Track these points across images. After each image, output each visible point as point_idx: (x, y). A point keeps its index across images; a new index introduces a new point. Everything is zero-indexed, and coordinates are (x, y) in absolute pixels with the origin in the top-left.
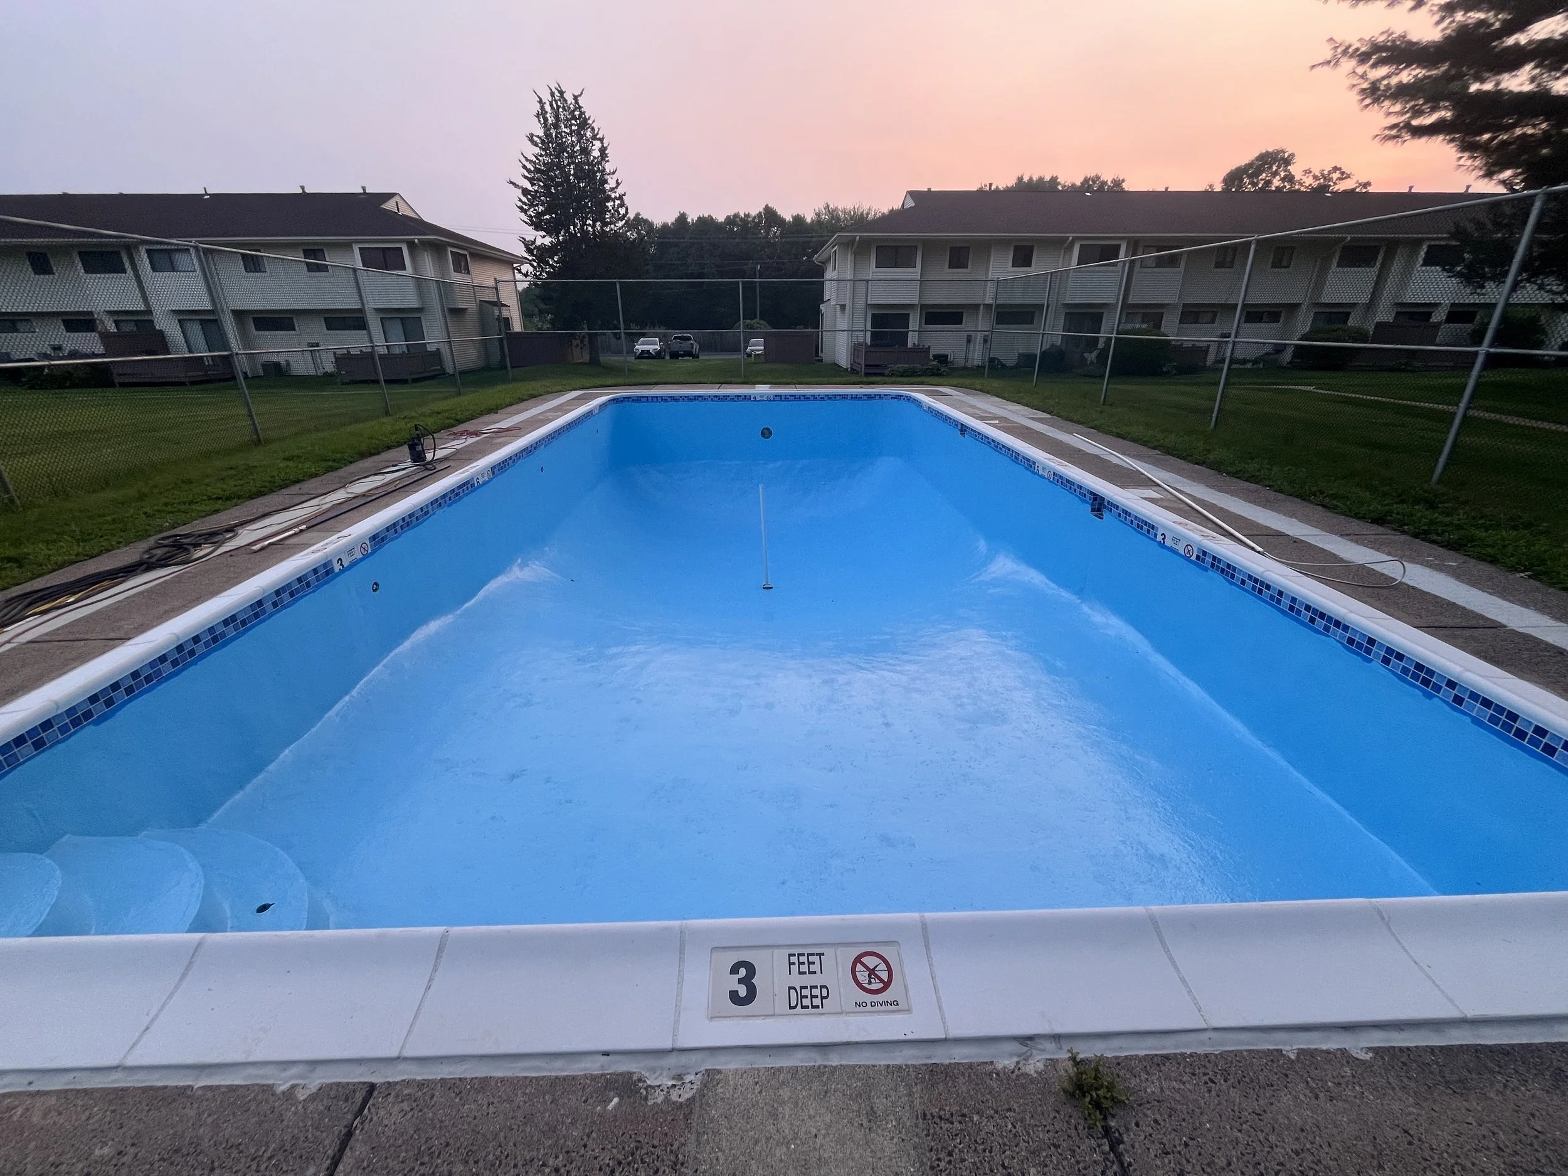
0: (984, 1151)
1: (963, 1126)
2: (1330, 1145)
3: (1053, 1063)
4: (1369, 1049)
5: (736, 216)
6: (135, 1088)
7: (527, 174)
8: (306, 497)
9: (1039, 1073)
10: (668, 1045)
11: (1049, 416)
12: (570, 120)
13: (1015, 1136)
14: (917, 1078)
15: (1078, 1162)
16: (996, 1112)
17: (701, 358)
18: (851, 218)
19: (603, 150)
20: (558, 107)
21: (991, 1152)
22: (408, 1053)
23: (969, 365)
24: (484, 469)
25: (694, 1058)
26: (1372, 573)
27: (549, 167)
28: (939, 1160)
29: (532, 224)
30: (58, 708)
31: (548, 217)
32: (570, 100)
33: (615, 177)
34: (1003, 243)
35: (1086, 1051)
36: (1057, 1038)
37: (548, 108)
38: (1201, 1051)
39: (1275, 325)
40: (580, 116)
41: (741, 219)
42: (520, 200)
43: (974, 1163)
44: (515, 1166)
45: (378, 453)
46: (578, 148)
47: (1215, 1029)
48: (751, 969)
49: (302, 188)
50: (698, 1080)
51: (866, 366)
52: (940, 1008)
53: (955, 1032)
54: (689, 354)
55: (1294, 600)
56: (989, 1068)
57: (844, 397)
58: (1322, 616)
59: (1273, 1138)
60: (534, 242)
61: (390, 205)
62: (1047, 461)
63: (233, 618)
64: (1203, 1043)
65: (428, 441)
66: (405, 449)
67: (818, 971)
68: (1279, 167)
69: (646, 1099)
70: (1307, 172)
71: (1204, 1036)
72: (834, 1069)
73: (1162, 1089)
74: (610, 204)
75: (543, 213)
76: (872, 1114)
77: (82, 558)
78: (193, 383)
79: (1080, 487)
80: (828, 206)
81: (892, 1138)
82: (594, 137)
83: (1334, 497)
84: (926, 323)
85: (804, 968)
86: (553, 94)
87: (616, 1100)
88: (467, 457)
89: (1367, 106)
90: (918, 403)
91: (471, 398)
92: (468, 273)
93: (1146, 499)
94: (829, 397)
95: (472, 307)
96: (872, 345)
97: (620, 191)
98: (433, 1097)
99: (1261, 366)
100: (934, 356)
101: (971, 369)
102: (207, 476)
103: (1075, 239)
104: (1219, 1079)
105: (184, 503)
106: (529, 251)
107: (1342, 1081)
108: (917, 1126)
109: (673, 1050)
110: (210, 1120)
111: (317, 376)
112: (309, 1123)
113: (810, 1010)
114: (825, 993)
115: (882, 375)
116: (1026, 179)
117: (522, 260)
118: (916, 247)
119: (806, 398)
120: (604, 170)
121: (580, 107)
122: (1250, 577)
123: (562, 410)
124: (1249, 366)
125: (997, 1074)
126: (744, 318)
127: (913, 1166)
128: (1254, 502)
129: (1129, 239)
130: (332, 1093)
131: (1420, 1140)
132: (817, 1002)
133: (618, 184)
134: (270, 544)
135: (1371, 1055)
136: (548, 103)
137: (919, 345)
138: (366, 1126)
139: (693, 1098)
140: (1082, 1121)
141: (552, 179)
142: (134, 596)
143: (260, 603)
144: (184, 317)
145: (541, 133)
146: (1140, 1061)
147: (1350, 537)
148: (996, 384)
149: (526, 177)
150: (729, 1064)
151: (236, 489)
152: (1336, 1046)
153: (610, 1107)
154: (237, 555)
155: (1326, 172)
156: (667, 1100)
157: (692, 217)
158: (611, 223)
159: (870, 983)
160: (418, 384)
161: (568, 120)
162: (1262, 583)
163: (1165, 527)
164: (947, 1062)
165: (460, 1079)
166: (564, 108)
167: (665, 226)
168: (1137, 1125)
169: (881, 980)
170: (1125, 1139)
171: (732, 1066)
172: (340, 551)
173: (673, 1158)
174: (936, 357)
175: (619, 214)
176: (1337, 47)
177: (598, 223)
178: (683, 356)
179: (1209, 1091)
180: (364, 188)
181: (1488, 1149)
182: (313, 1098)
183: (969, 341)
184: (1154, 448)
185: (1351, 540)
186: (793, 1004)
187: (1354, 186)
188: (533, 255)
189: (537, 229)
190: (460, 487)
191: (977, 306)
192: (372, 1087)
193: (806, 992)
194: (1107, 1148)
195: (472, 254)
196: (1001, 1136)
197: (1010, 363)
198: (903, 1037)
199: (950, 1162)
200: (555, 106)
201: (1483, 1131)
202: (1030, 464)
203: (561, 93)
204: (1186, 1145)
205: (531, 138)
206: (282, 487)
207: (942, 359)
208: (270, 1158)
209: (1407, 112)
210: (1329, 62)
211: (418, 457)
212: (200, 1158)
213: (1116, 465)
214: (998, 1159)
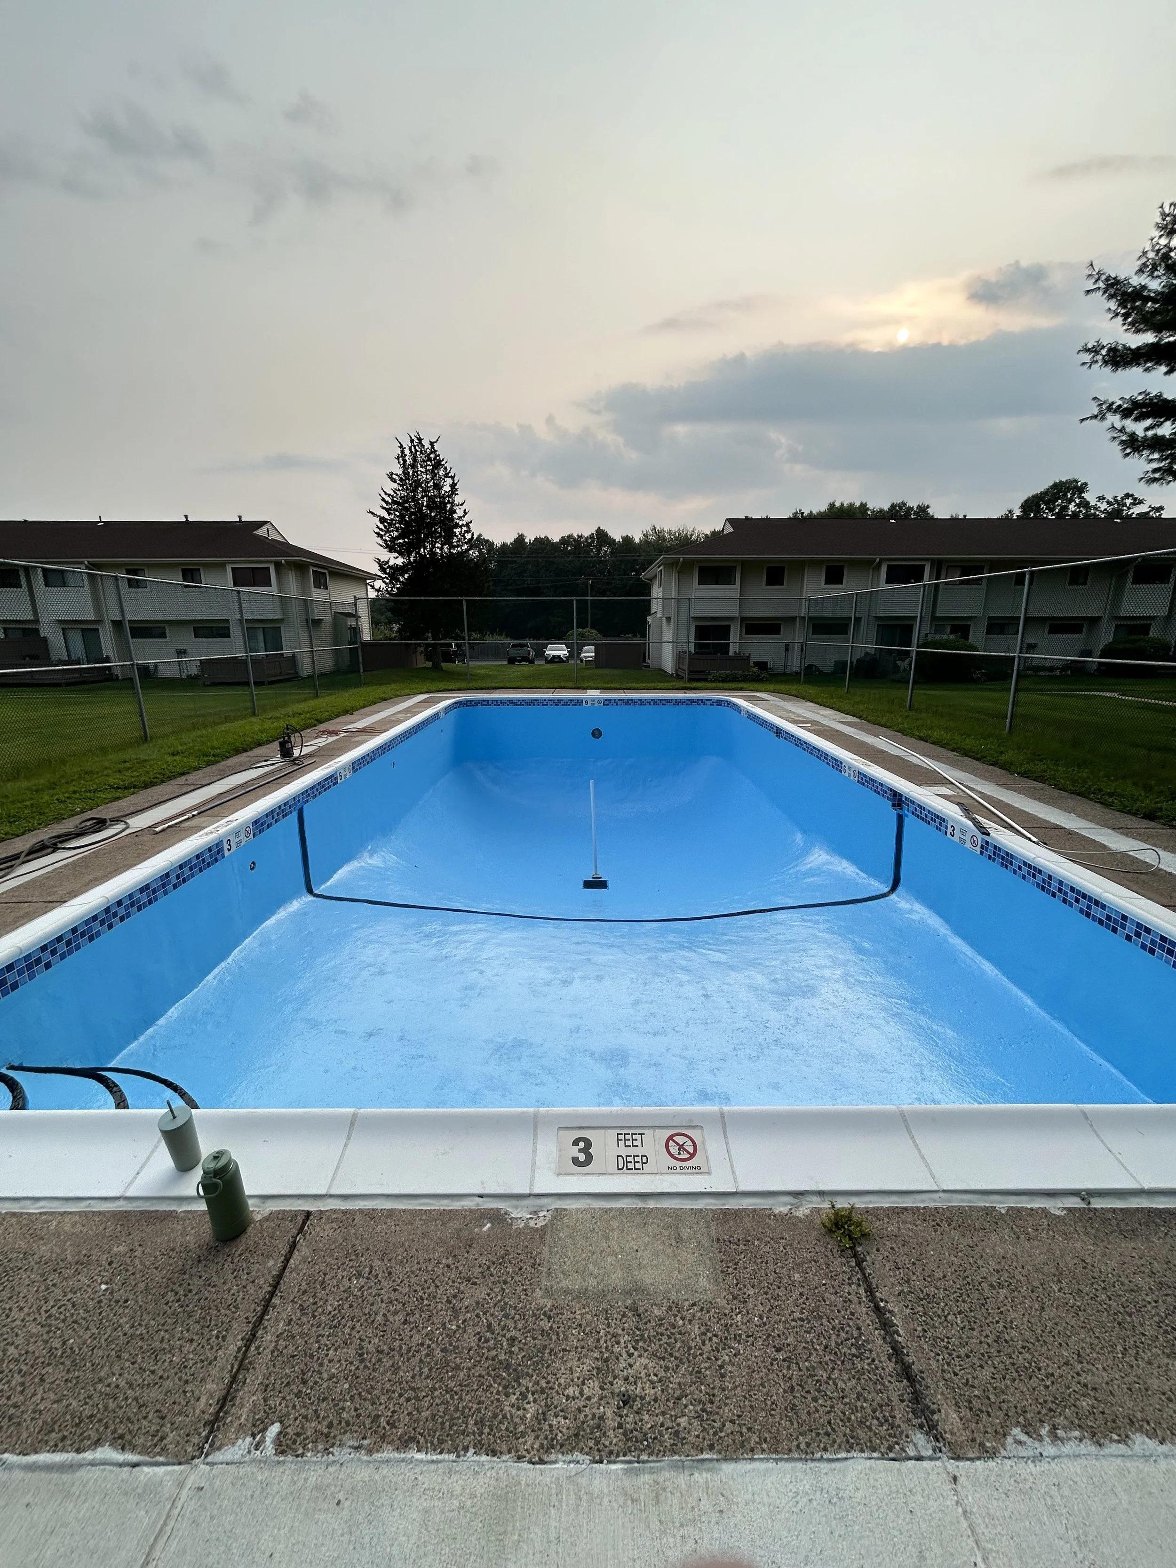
0: (762, 1262)
1: (747, 1248)
2: (1023, 1267)
3: (818, 1210)
4: (1064, 1208)
5: (570, 537)
6: (135, 1211)
7: (385, 505)
8: (192, 787)
9: (807, 1216)
10: (526, 1191)
11: (858, 720)
12: (426, 461)
13: (785, 1254)
14: (713, 1217)
15: (831, 1272)
16: (772, 1239)
17: (536, 663)
18: (677, 539)
19: (453, 486)
20: (416, 451)
21: (766, 1263)
22: (334, 1192)
23: (788, 671)
24: (346, 764)
25: (545, 1201)
26: (1135, 860)
27: (405, 499)
28: (728, 1267)
29: (387, 546)
30: (21, 953)
31: (401, 541)
32: (427, 445)
33: (463, 508)
34: (815, 564)
35: (842, 1203)
36: (821, 1193)
37: (407, 452)
38: (932, 1205)
39: (1079, 636)
40: (435, 458)
41: (575, 540)
42: (378, 527)
43: (754, 1270)
44: (418, 1263)
45: (251, 749)
46: (431, 484)
47: (944, 1191)
48: (588, 1144)
49: (186, 517)
50: (549, 1216)
51: (691, 672)
52: (733, 1172)
53: (743, 1188)
54: (526, 659)
55: (1061, 882)
56: (768, 1212)
57: (669, 701)
58: (1084, 896)
59: (980, 1262)
60: (387, 562)
61: (262, 532)
62: (853, 762)
63: (147, 887)
64: (935, 1201)
65: (295, 738)
66: (276, 745)
67: (640, 1145)
68: (1073, 494)
69: (511, 1224)
70: (1101, 498)
71: (936, 1196)
72: (651, 1211)
73: (899, 1229)
74: (457, 531)
75: (397, 538)
76: (679, 1239)
77: (10, 836)
78: (68, 684)
79: (882, 785)
80: (655, 528)
81: (693, 1253)
82: (446, 475)
83: (1110, 795)
84: (746, 634)
85: (629, 1143)
86: (412, 441)
87: (489, 1225)
88: (329, 753)
89: (1128, 454)
90: (737, 708)
91: (327, 701)
92: (326, 588)
93: (938, 795)
94: (655, 702)
95: (328, 619)
96: (696, 653)
97: (467, 519)
98: (354, 1219)
99: (1069, 673)
100: (754, 663)
101: (790, 674)
102: (106, 768)
103: (881, 560)
104: (945, 1225)
105: (90, 791)
106: (383, 570)
107: (1039, 1228)
108: (712, 1246)
109: (530, 1195)
110: (193, 1231)
111: (181, 679)
112: (266, 1234)
113: (634, 1171)
114: (644, 1160)
115: (705, 680)
116: (837, 504)
117: (375, 577)
118: (735, 567)
119: (633, 702)
120: (453, 502)
121: (435, 451)
122: (1025, 863)
123: (411, 712)
124: (1058, 673)
125: (775, 1216)
126: (577, 628)
127: (708, 1270)
128: (1040, 800)
129: (933, 561)
130: (280, 1216)
131: (1093, 1266)
132: (638, 1166)
133: (465, 513)
134: (169, 827)
135: (1065, 1212)
136: (407, 448)
137: (740, 653)
138: (308, 1237)
139: (546, 1225)
140: (837, 1247)
141: (407, 509)
142: (60, 868)
143: (167, 875)
144: (66, 626)
145: (400, 472)
146: (884, 1210)
147: (1121, 830)
148: (812, 690)
149: (383, 508)
150: (572, 1205)
151: (133, 779)
152: (1038, 1206)
153: (485, 1229)
154: (142, 835)
155: (1119, 499)
156: (526, 1225)
157: (529, 538)
158: (458, 546)
159: (679, 1154)
160: (273, 686)
161: (424, 461)
162: (1035, 869)
163: (954, 820)
164: (737, 1208)
165: (373, 1210)
166: (421, 452)
167: (504, 545)
168: (878, 1250)
169: (688, 1152)
170: (868, 1258)
171: (574, 1207)
172: (228, 833)
173: (532, 1261)
174: (756, 664)
175: (465, 538)
176: (1101, 405)
177: (445, 547)
178: (520, 661)
179: (936, 1231)
180: (240, 517)
181: (1144, 1272)
182: (267, 1219)
183: (787, 650)
184: (953, 750)
185: (1122, 833)
186: (620, 1167)
187: (1148, 510)
188: (386, 573)
189: (390, 551)
190: (326, 780)
191: (794, 619)
192: (308, 1214)
193: (629, 1159)
194: (854, 1264)
195: (331, 573)
196: (775, 1254)
197: (826, 670)
198: (703, 1190)
199: (735, 1269)
200: (413, 450)
201: (1142, 1261)
202: (837, 764)
203: (420, 440)
204: (914, 1264)
205: (391, 476)
206: (170, 778)
207: (762, 665)
208: (240, 1255)
209: (1166, 459)
210: (1095, 417)
211: (286, 752)
212: (190, 1254)
213: (915, 765)
214: (772, 1267)
